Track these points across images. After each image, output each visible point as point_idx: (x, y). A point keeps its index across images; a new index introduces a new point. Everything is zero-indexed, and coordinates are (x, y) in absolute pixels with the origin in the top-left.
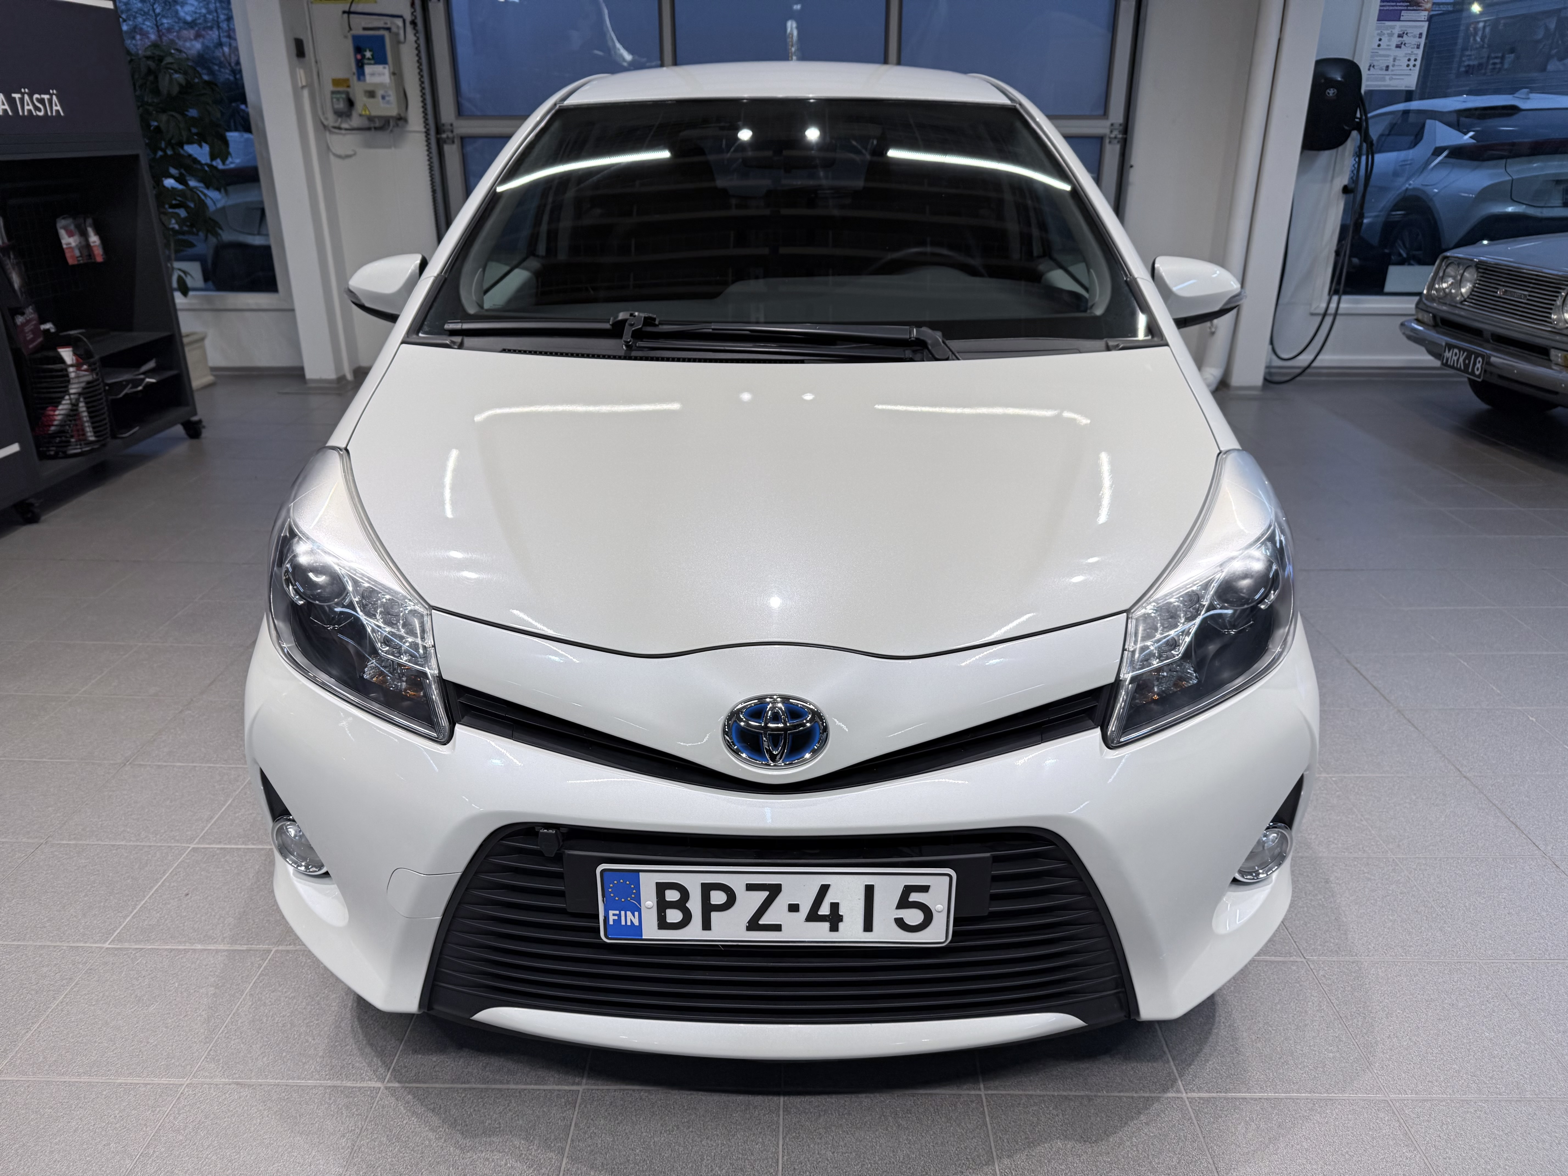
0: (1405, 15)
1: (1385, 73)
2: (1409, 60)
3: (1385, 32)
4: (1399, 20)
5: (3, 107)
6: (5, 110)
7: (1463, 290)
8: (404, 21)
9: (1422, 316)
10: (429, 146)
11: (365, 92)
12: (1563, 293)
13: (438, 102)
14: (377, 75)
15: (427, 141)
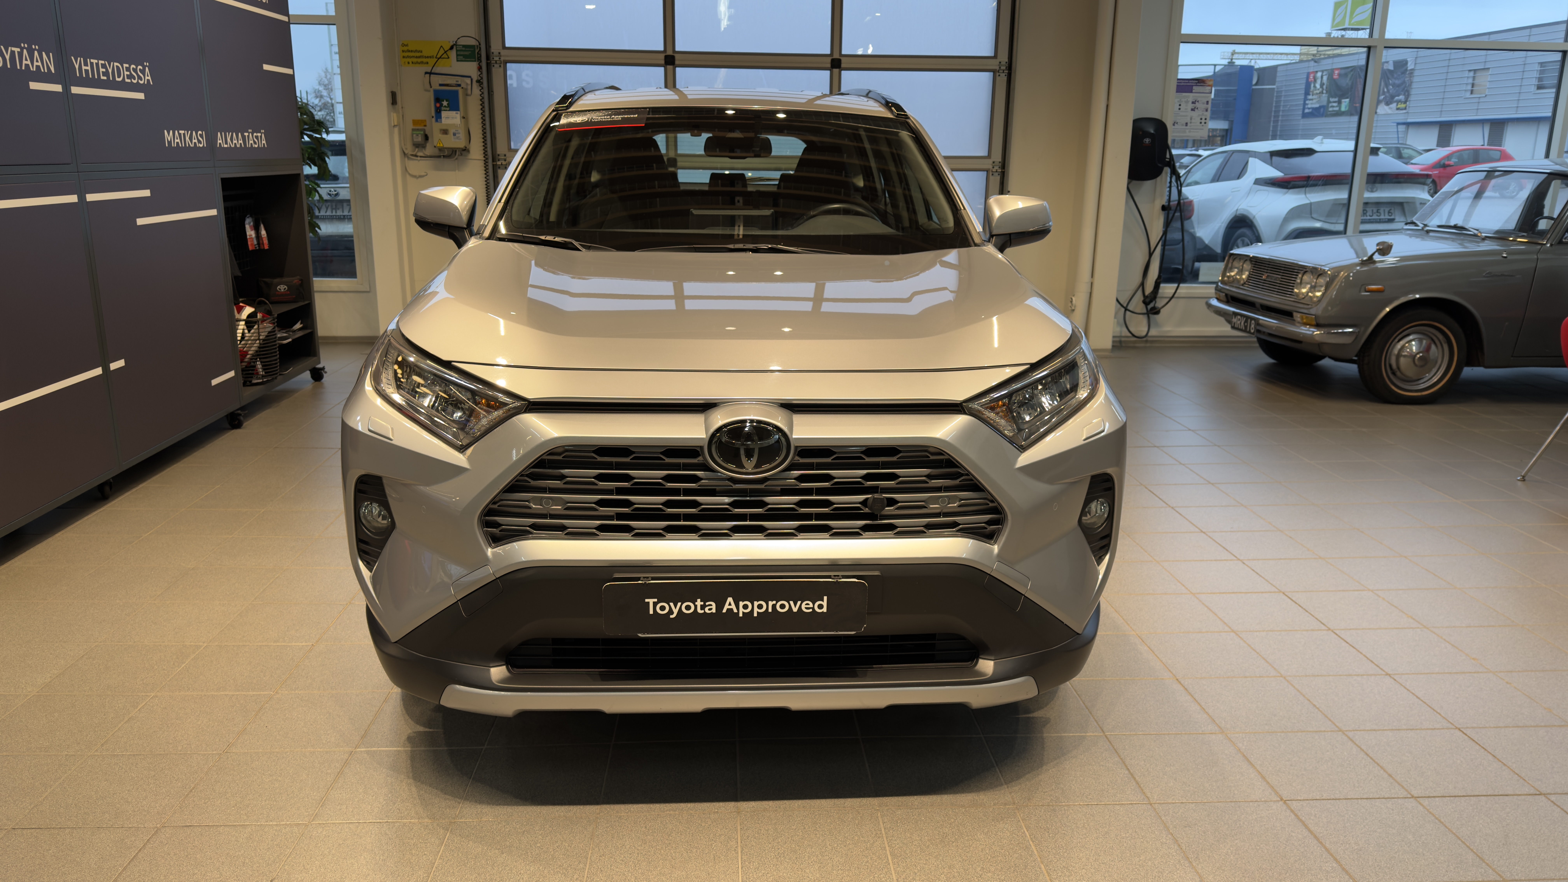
0: (1195, 89)
1: (1185, 127)
2: (1201, 119)
3: (1183, 100)
4: (1191, 92)
5: (240, 142)
6: (241, 144)
7: (1244, 277)
8: (472, 80)
9: (1219, 295)
10: (486, 170)
11: (441, 130)
12: (1300, 276)
13: (495, 138)
14: (451, 118)
15: (485, 167)
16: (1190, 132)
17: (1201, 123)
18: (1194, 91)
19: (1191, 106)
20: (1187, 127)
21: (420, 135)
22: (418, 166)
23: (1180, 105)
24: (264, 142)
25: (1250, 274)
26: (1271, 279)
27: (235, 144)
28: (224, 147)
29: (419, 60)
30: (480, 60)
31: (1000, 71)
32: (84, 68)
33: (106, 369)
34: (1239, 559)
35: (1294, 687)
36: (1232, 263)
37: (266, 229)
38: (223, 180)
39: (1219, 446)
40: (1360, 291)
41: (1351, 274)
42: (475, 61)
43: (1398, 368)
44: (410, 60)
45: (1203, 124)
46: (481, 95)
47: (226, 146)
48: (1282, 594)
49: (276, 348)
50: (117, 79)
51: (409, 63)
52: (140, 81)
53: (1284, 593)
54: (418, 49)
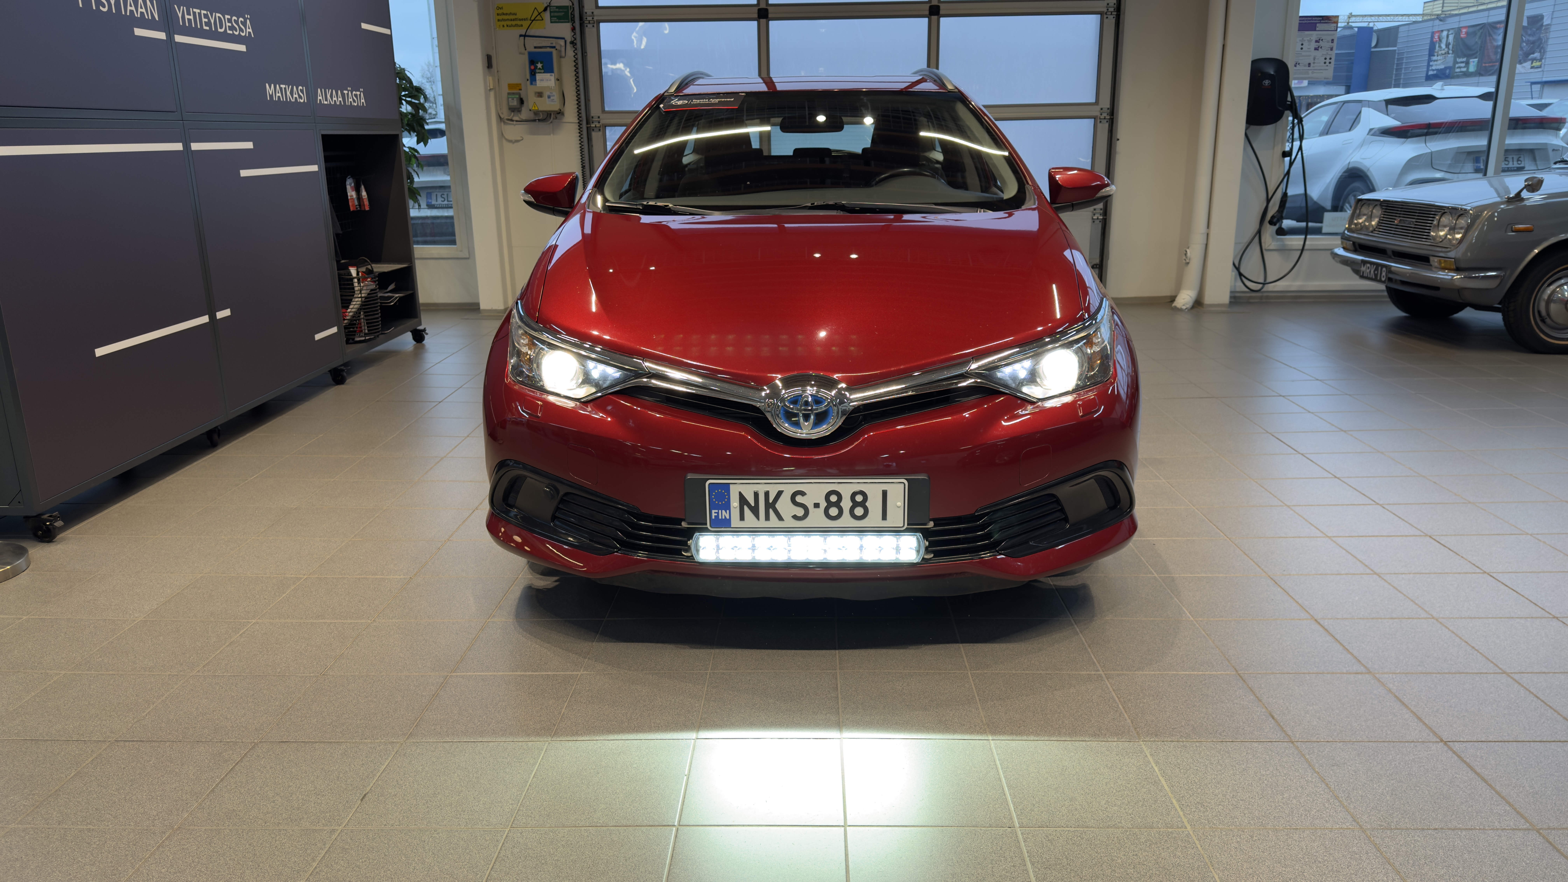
2: (1325, 59)
3: (1306, 39)
4: (1315, 30)
5: (339, 99)
6: (340, 101)
7: (1373, 223)
8: (565, 42)
9: (1346, 244)
10: (581, 132)
11: (536, 93)
12: (1437, 217)
13: (589, 100)
14: (546, 80)
15: (579, 129)
16: (1313, 73)
17: (1325, 63)
18: (1317, 29)
19: (1314, 45)
20: (1309, 68)
21: (515, 99)
22: (514, 131)
23: (1302, 45)
24: (363, 101)
25: (1380, 220)
26: (1404, 223)
27: (335, 101)
28: (324, 104)
29: (514, 23)
30: (573, 21)
31: (1108, 13)
32: (187, 17)
33: (212, 317)
34: (1378, 504)
35: (1449, 629)
36: (1360, 210)
37: (366, 191)
38: (324, 137)
39: (1349, 395)
40: (1506, 232)
41: (1496, 214)
42: (569, 22)
43: (1548, 315)
44: (505, 23)
45: (1327, 64)
46: (574, 56)
47: (326, 103)
48: (1428, 538)
49: (377, 307)
50: (220, 30)
51: (503, 26)
52: (241, 33)
53: (1430, 537)
54: (513, 12)
